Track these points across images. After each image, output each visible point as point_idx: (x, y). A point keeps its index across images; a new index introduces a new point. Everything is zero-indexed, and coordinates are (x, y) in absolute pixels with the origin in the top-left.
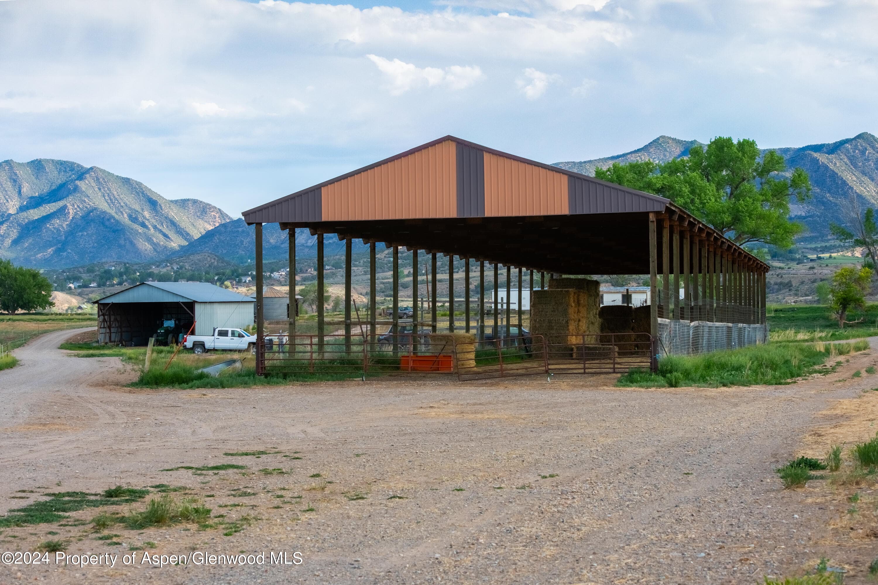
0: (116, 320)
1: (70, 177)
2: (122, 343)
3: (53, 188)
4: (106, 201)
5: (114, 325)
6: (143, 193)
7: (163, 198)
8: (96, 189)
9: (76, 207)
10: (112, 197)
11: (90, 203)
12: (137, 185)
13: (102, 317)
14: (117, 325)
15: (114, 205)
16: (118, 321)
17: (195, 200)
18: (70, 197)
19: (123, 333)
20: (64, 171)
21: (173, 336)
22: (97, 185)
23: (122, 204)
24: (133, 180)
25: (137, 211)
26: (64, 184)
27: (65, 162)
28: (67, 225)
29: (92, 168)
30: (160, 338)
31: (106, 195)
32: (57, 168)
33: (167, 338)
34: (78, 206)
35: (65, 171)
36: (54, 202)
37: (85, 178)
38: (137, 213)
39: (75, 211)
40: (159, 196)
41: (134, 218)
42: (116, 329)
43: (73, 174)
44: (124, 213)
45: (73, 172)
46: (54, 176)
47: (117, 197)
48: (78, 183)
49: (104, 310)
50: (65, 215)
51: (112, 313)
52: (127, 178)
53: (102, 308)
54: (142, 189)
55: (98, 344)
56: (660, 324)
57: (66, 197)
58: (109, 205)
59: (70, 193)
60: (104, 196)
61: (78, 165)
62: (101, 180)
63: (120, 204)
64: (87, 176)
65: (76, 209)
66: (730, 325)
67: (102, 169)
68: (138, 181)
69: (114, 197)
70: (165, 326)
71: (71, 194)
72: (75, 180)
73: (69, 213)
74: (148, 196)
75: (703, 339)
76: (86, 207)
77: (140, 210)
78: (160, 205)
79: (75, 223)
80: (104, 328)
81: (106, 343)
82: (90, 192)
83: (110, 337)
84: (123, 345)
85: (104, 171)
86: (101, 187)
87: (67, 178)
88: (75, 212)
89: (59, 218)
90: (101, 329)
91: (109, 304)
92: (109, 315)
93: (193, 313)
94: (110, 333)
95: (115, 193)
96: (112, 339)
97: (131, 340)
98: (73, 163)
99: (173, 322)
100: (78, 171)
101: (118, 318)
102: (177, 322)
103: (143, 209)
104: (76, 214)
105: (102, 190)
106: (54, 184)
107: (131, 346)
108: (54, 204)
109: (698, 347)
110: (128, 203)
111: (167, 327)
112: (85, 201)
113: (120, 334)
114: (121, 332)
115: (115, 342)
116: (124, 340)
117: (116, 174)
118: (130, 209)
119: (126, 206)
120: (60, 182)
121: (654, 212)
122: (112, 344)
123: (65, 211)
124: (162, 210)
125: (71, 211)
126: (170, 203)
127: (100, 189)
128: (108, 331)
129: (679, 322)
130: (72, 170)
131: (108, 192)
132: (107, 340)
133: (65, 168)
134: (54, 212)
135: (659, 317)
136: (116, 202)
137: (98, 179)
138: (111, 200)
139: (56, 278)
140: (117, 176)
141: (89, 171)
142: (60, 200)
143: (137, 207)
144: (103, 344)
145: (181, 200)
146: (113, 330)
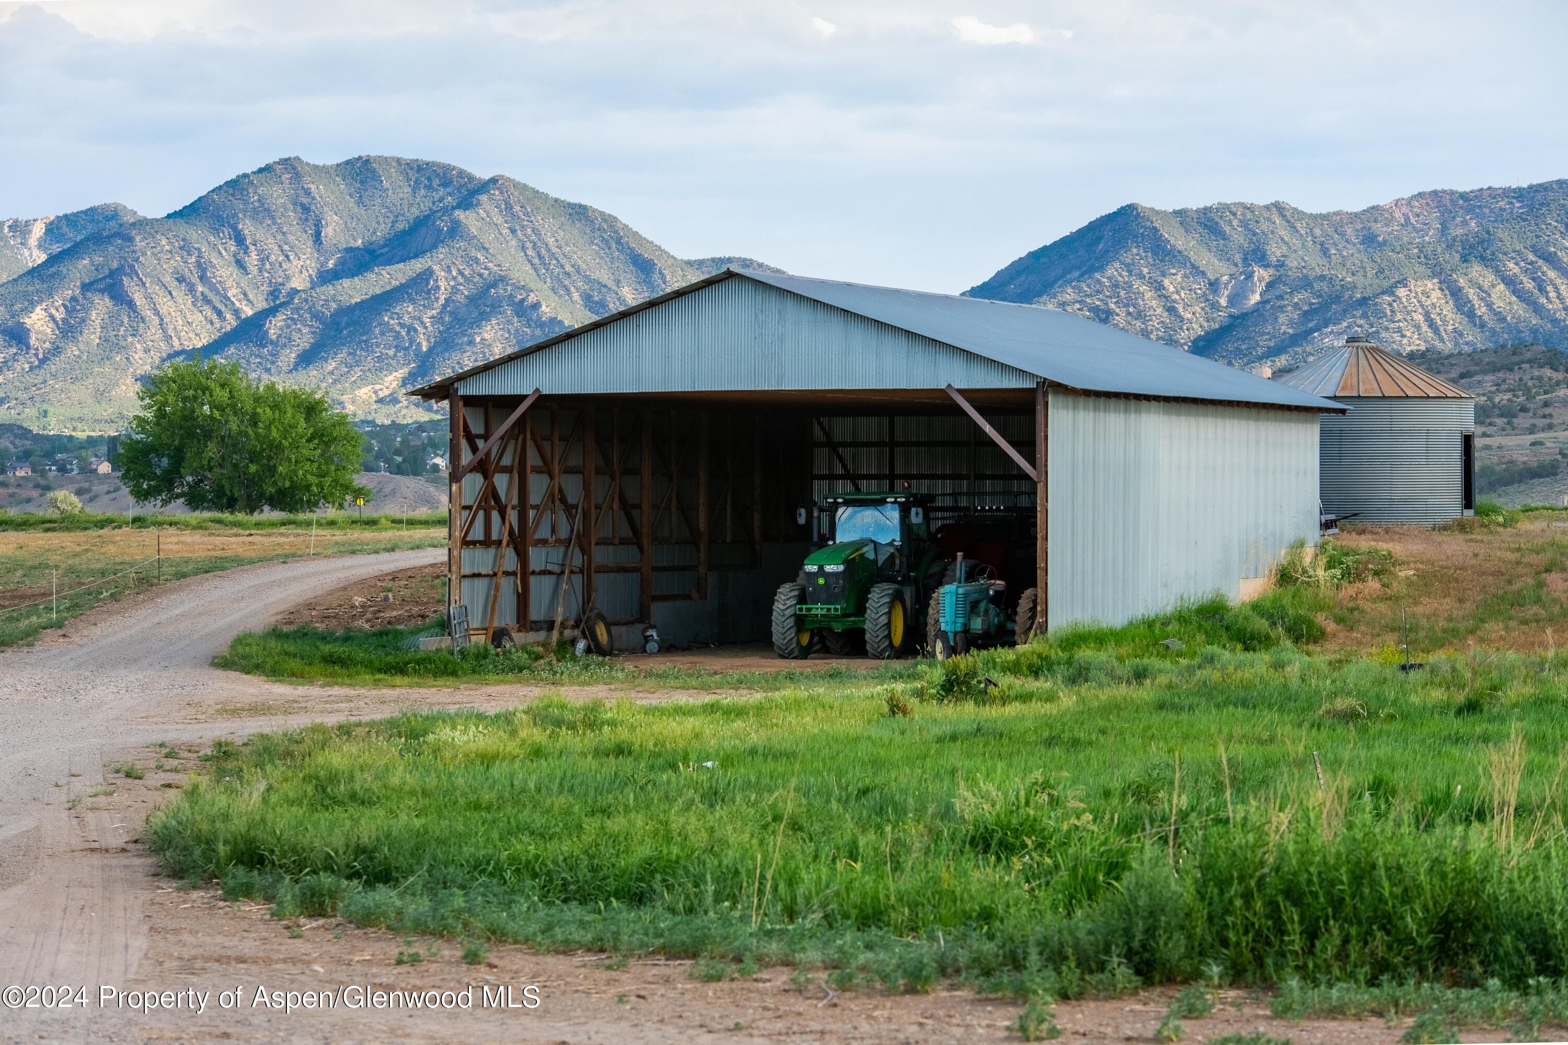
0: (557, 498)
1: (441, 200)
2: (589, 634)
3: (400, 226)
4: (530, 261)
5: (543, 532)
6: (618, 242)
7: (669, 256)
8: (506, 231)
9: (454, 273)
10: (543, 252)
11: (489, 264)
12: (605, 221)
13: (473, 484)
14: (563, 532)
15: (547, 270)
16: (569, 509)
17: (745, 260)
18: (441, 250)
19: (599, 580)
20: (425, 186)
21: (897, 597)
22: (506, 222)
23: (568, 268)
24: (594, 211)
25: (605, 286)
26: (427, 217)
27: (427, 164)
28: (432, 317)
29: (494, 180)
30: (819, 609)
31: (529, 245)
32: (409, 180)
33: (860, 610)
34: (461, 273)
35: (429, 187)
36: (402, 260)
37: (479, 204)
38: (604, 290)
39: (452, 283)
40: (659, 248)
41: (597, 303)
42: (557, 555)
43: (450, 194)
44: (572, 289)
45: (448, 190)
46: (402, 199)
47: (554, 250)
48: (460, 214)
49: (486, 437)
50: (429, 292)
51: (533, 458)
52: (580, 206)
53: (477, 428)
54: (616, 232)
55: (446, 642)
57: (430, 250)
58: (536, 270)
59: (438, 240)
60: (524, 248)
61: (462, 173)
62: (517, 208)
63: (562, 267)
64: (484, 198)
65: (454, 278)
67: (519, 183)
68: (608, 211)
69: (549, 251)
70: (841, 537)
71: (442, 242)
72: (454, 208)
73: (438, 287)
74: (632, 250)
76: (481, 275)
77: (611, 284)
78: (661, 273)
79: (451, 313)
80: (487, 542)
81: (498, 636)
82: (489, 238)
83: (523, 600)
84: (595, 648)
85: (525, 187)
86: (517, 227)
87: (434, 203)
88: (453, 287)
89: (413, 301)
90: (466, 553)
91: (518, 399)
92: (521, 471)
93: (1033, 462)
94: (525, 573)
95: (551, 241)
96: (536, 613)
97: (642, 617)
98: (447, 168)
99: (893, 515)
100: (461, 186)
101: (573, 488)
102: (916, 517)
103: (618, 282)
104: (455, 290)
105: (519, 233)
106: (400, 218)
107: (639, 650)
108: (401, 266)
110: (584, 266)
111: (858, 545)
112: (477, 261)
113: (578, 580)
114: (586, 571)
115: (550, 626)
116: (601, 617)
117: (553, 194)
118: (588, 279)
119: (578, 272)
120: (415, 212)
122: (531, 637)
123: (428, 283)
124: (665, 283)
125: (442, 284)
126: (685, 268)
127: (513, 231)
128: (510, 561)
130: (445, 185)
131: (534, 237)
132: (506, 617)
133: (429, 179)
134: (402, 285)
136: (554, 262)
137: (509, 207)
138: (540, 257)
139: (402, 443)
140: (556, 200)
141: (486, 186)
142: (416, 256)
143: (604, 276)
144: (480, 640)
145: (713, 260)
146: (537, 558)
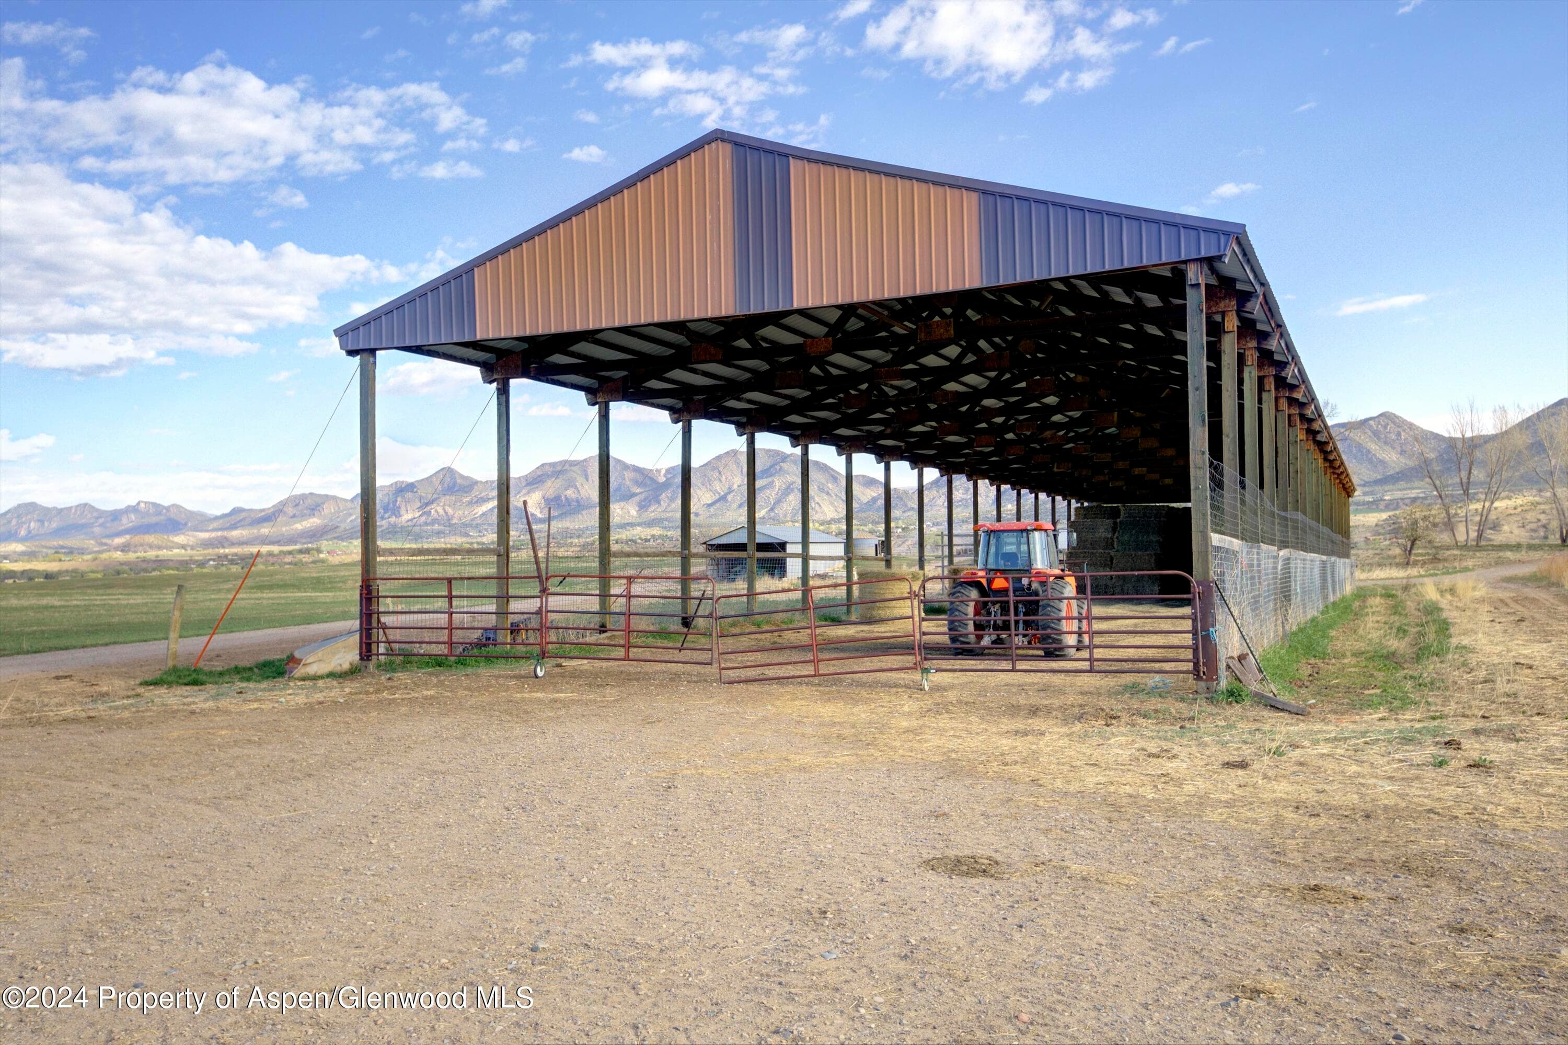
56: (1218, 549)
66: (1324, 558)
75: (1295, 581)
109: (1290, 595)
121: (1200, 260)
129: (1259, 548)
135: (1215, 531)
